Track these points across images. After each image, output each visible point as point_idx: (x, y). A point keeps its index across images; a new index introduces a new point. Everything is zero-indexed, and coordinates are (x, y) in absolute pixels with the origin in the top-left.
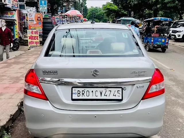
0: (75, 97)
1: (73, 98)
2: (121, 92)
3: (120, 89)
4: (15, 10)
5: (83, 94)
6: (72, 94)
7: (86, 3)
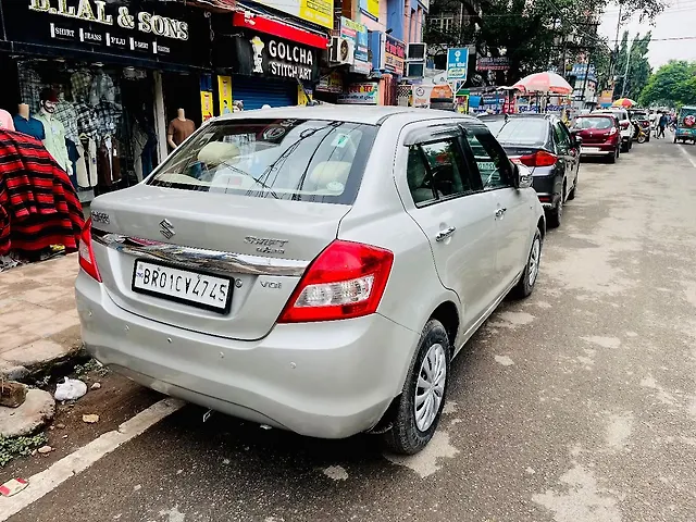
0: (139, 284)
1: (136, 285)
2: (226, 290)
3: (227, 282)
4: (377, 80)
5: (154, 279)
6: (134, 276)
7: (647, 51)
